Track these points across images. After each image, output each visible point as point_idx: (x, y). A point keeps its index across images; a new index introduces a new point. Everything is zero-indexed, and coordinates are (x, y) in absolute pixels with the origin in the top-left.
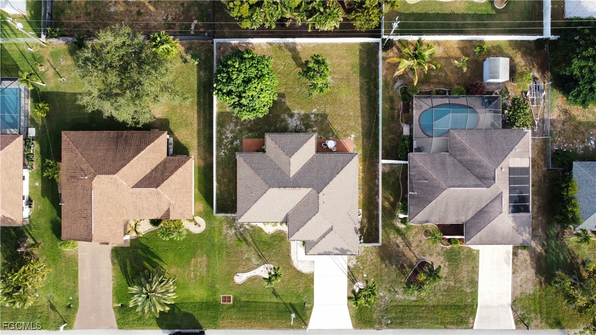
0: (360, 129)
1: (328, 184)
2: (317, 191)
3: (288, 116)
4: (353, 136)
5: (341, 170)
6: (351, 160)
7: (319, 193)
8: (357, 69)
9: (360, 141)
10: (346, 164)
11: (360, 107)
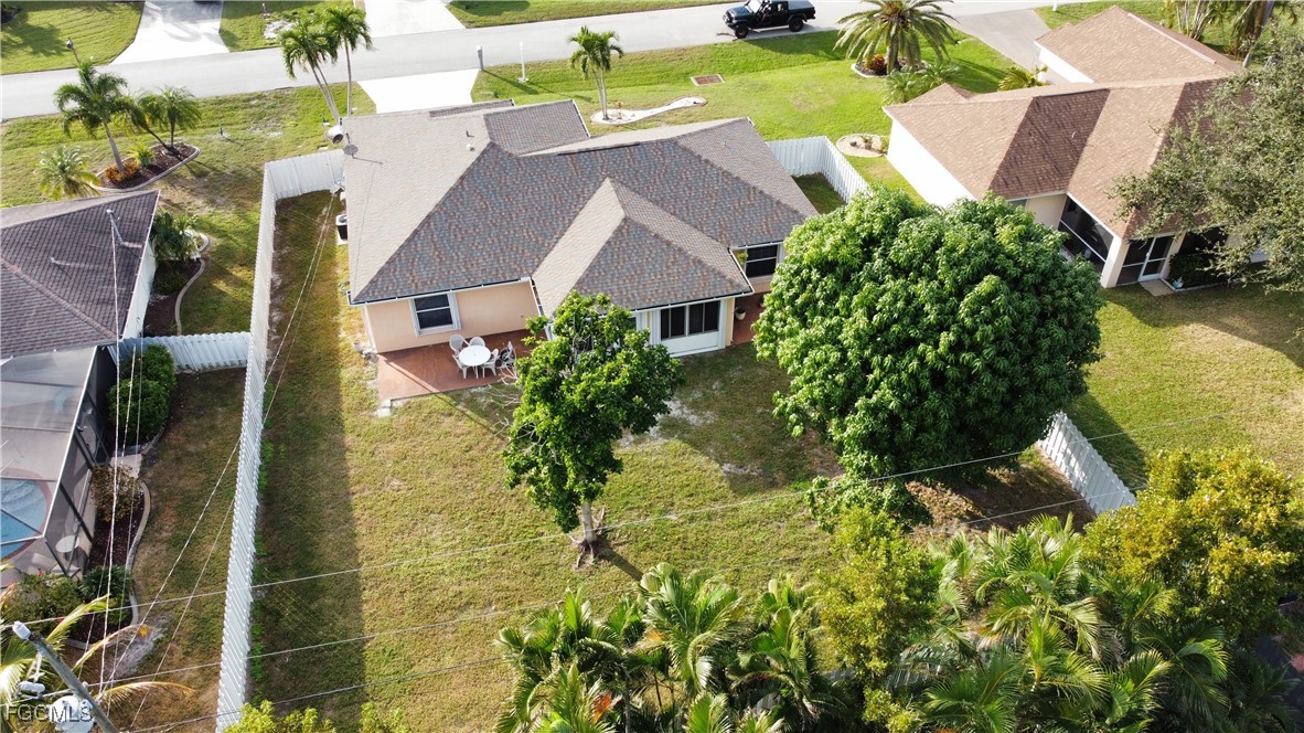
0: (349, 439)
1: (462, 178)
2: (499, 150)
3: (685, 422)
4: (383, 413)
5: (416, 232)
6: (381, 272)
7: (492, 145)
8: (378, 670)
9: (347, 402)
10: (398, 253)
11: (357, 513)
